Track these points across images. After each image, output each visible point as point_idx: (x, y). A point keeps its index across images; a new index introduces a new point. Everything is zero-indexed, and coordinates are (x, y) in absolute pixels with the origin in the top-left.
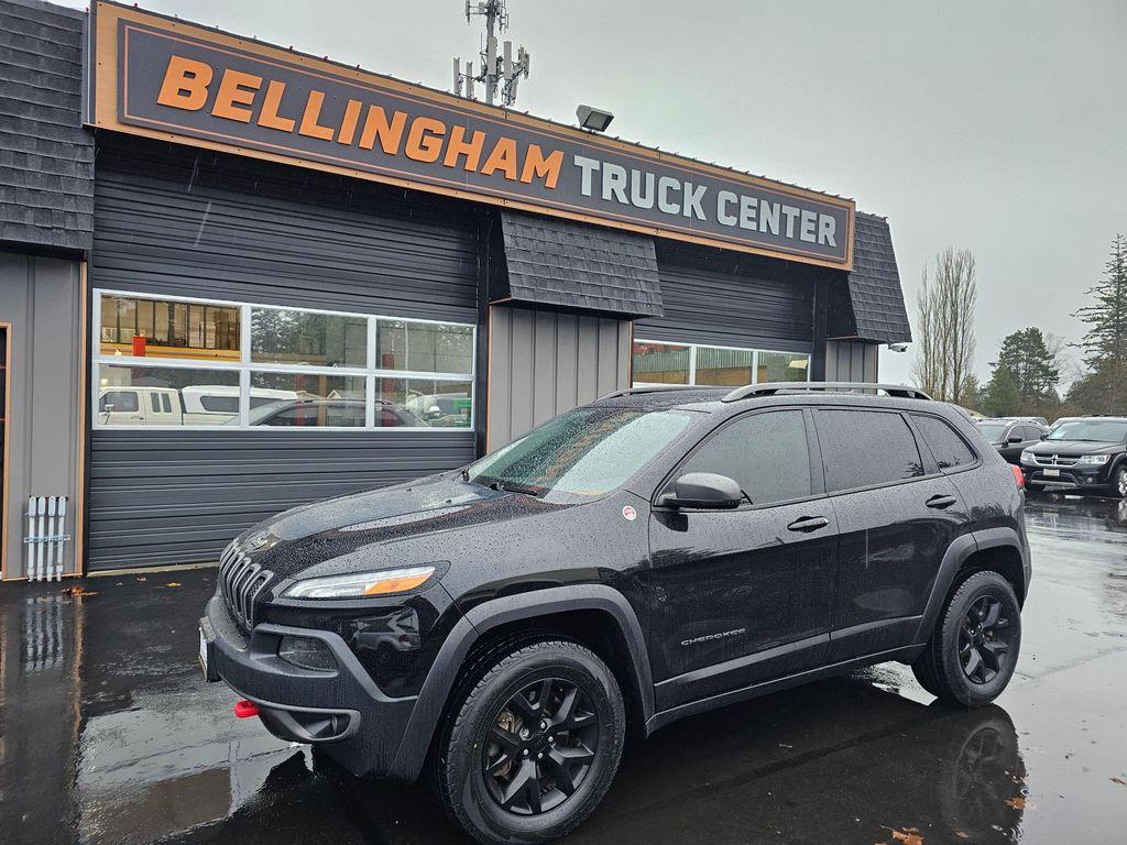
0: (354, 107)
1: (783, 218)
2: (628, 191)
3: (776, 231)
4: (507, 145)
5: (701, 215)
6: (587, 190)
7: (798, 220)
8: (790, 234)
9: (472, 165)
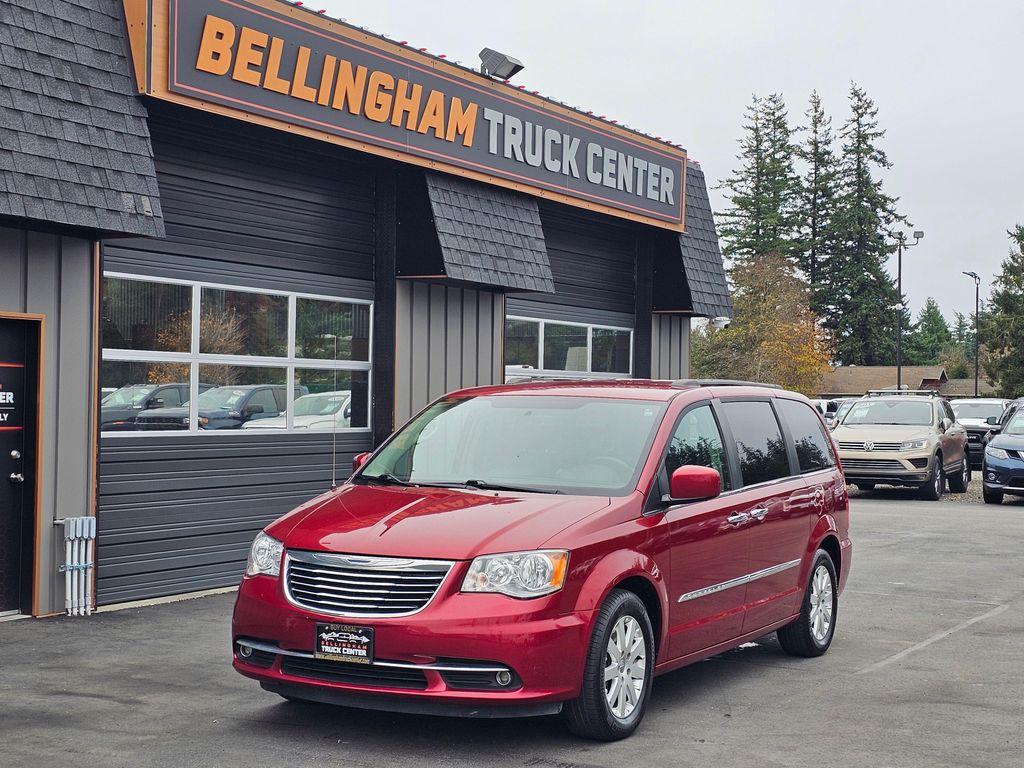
0: (330, 61)
1: (636, 170)
2: (523, 147)
3: (629, 190)
4: (437, 98)
5: (576, 174)
6: (494, 149)
7: (646, 173)
8: (640, 193)
9: (411, 125)
